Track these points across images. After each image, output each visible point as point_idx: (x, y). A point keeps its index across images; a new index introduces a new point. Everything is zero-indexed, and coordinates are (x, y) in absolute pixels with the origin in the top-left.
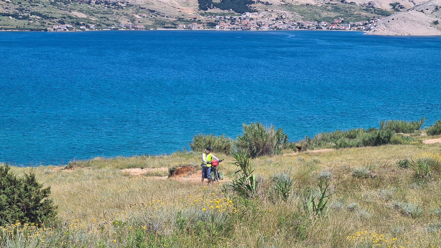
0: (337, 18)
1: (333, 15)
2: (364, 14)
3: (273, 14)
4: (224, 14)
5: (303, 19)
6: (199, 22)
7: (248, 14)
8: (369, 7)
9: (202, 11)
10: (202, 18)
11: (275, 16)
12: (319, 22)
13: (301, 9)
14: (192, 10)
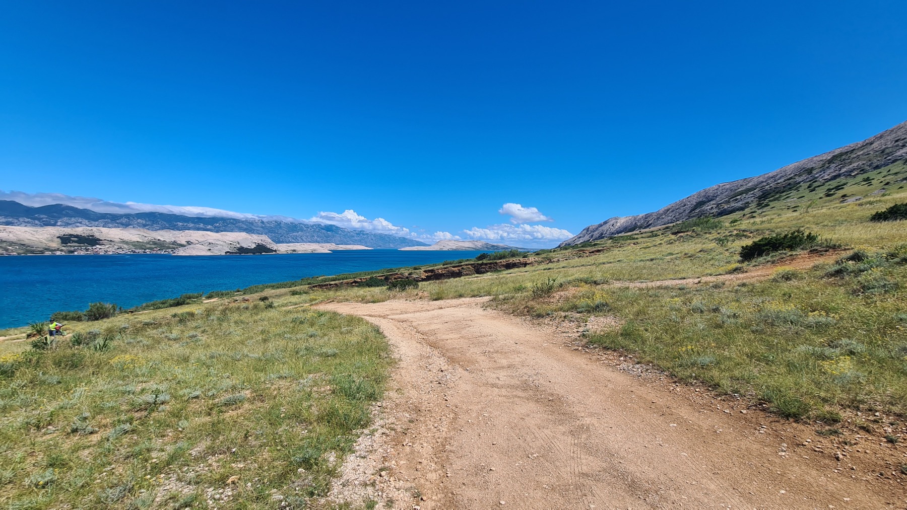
0: (156, 248)
1: (153, 246)
2: (171, 246)
4: (80, 246)
5: (135, 249)
6: (62, 251)
7: (98, 246)
8: (174, 243)
9: (63, 245)
10: (64, 248)
11: (116, 247)
12: (145, 250)
13: (133, 244)
14: (55, 244)
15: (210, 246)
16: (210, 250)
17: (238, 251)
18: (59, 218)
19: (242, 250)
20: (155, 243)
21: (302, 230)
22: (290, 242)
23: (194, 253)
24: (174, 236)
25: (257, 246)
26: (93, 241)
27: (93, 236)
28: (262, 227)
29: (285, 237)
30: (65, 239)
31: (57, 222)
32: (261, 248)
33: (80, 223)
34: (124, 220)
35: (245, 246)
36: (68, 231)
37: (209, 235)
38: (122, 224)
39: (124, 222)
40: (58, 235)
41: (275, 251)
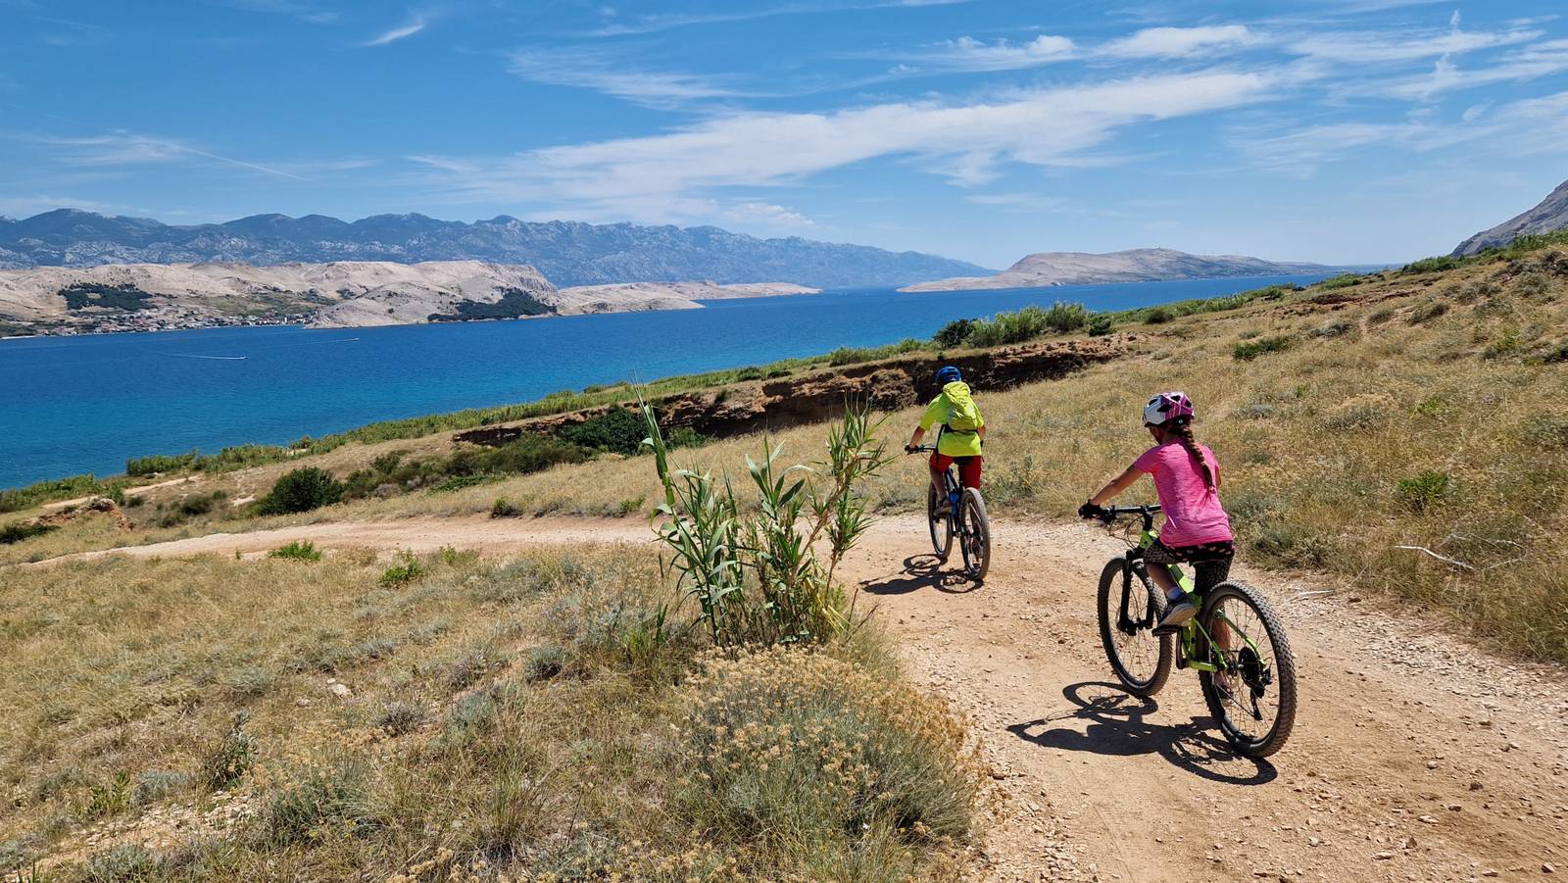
0: (269, 310)
1: (263, 307)
2: (303, 303)
3: (179, 310)
4: (107, 313)
5: (224, 315)
6: (70, 325)
7: (143, 311)
8: (312, 295)
9: (73, 310)
10: (73, 319)
11: (182, 312)
12: (245, 316)
13: (220, 301)
14: (57, 310)
15: (391, 300)
16: (391, 311)
17: (458, 313)
18: (67, 243)
19: (469, 310)
20: (267, 299)
21: (627, 247)
22: (596, 282)
23: (355, 321)
24: (311, 277)
25: (506, 296)
26: (130, 298)
27: (132, 286)
28: (524, 243)
29: (584, 267)
30: (75, 297)
31: (63, 255)
32: (517, 303)
33: (111, 254)
34: (201, 243)
35: (477, 298)
36: (82, 275)
37: (391, 272)
38: (198, 252)
39: (202, 245)
40: (59, 288)
41: (553, 309)
